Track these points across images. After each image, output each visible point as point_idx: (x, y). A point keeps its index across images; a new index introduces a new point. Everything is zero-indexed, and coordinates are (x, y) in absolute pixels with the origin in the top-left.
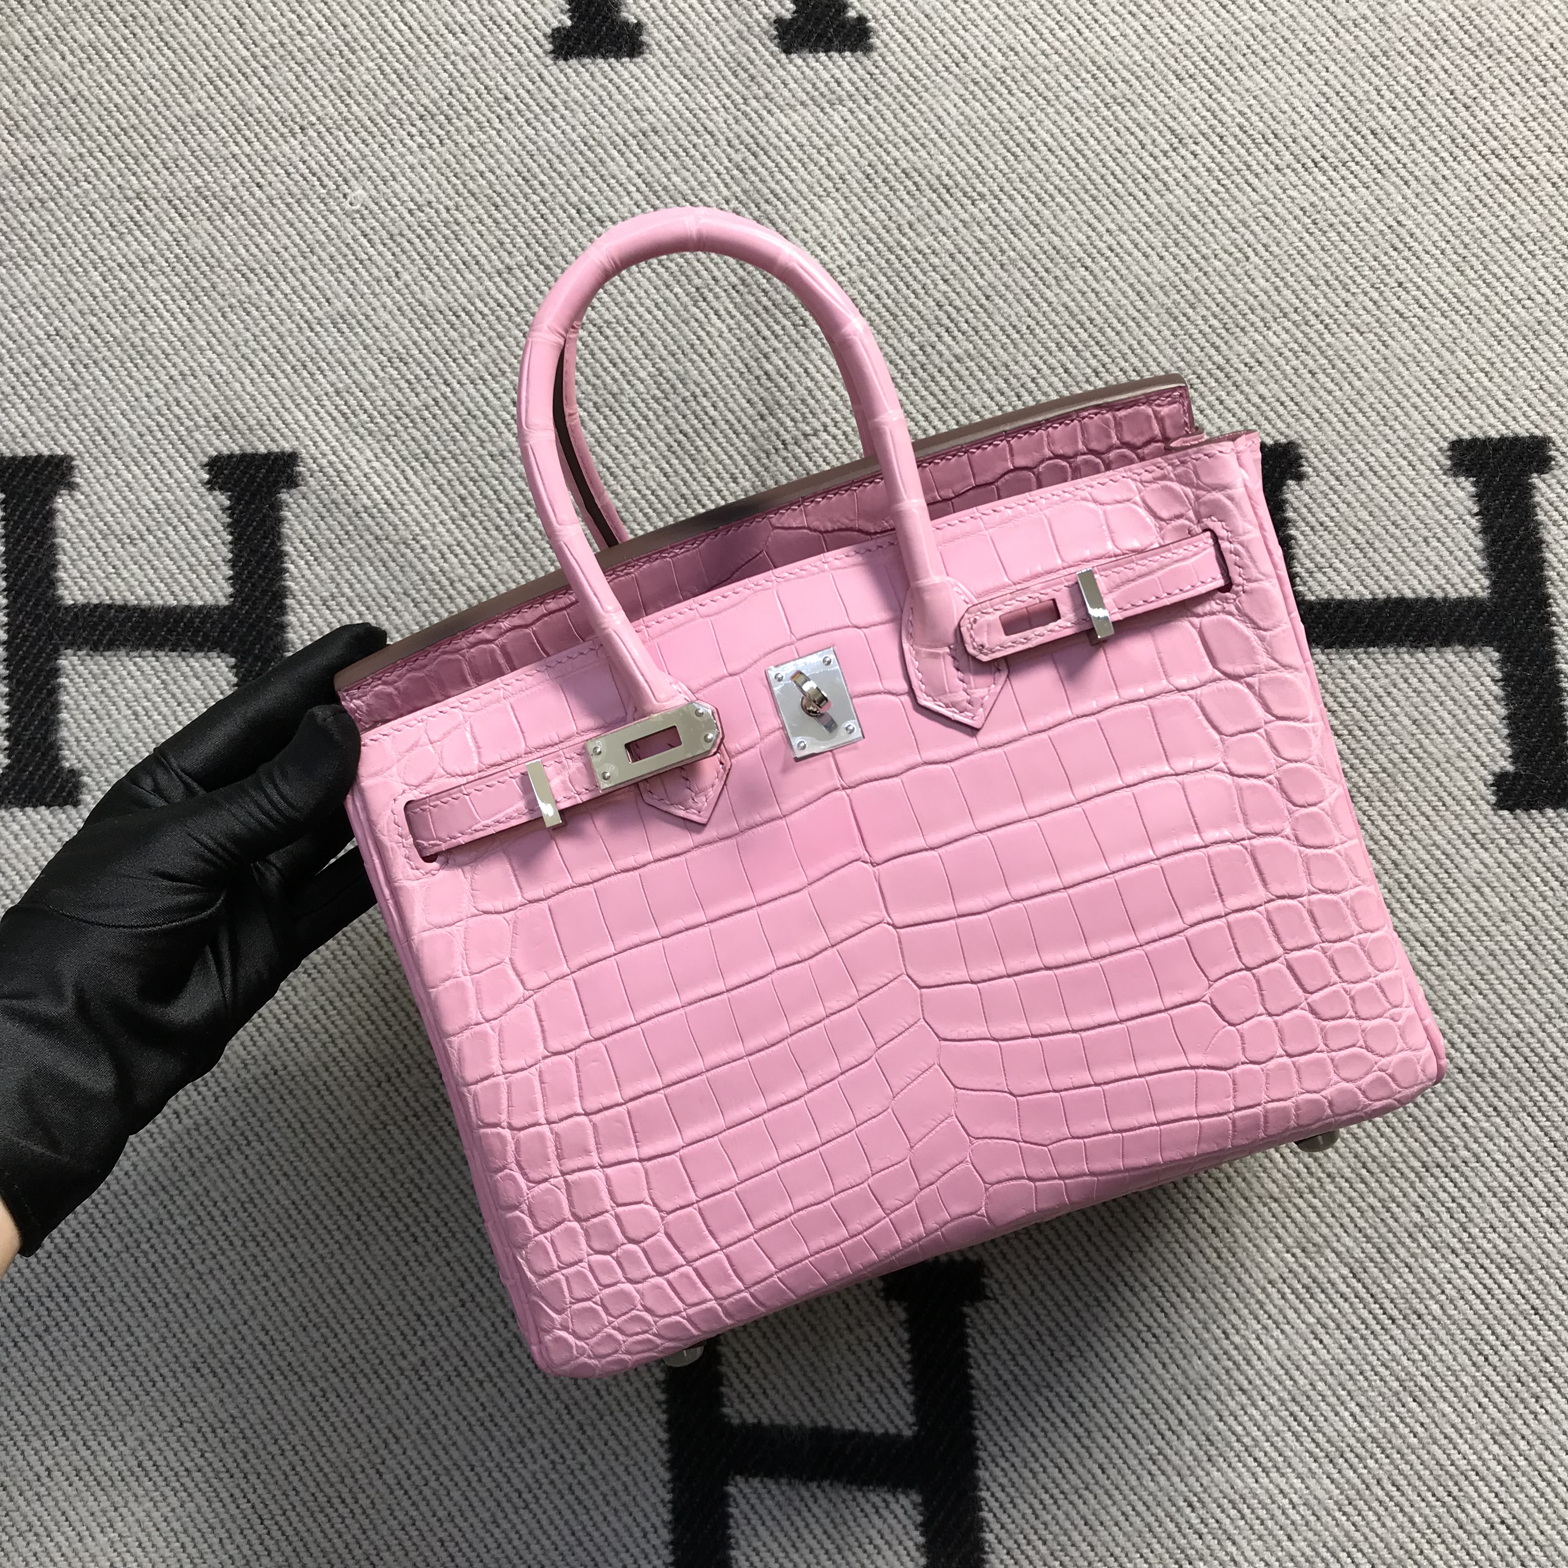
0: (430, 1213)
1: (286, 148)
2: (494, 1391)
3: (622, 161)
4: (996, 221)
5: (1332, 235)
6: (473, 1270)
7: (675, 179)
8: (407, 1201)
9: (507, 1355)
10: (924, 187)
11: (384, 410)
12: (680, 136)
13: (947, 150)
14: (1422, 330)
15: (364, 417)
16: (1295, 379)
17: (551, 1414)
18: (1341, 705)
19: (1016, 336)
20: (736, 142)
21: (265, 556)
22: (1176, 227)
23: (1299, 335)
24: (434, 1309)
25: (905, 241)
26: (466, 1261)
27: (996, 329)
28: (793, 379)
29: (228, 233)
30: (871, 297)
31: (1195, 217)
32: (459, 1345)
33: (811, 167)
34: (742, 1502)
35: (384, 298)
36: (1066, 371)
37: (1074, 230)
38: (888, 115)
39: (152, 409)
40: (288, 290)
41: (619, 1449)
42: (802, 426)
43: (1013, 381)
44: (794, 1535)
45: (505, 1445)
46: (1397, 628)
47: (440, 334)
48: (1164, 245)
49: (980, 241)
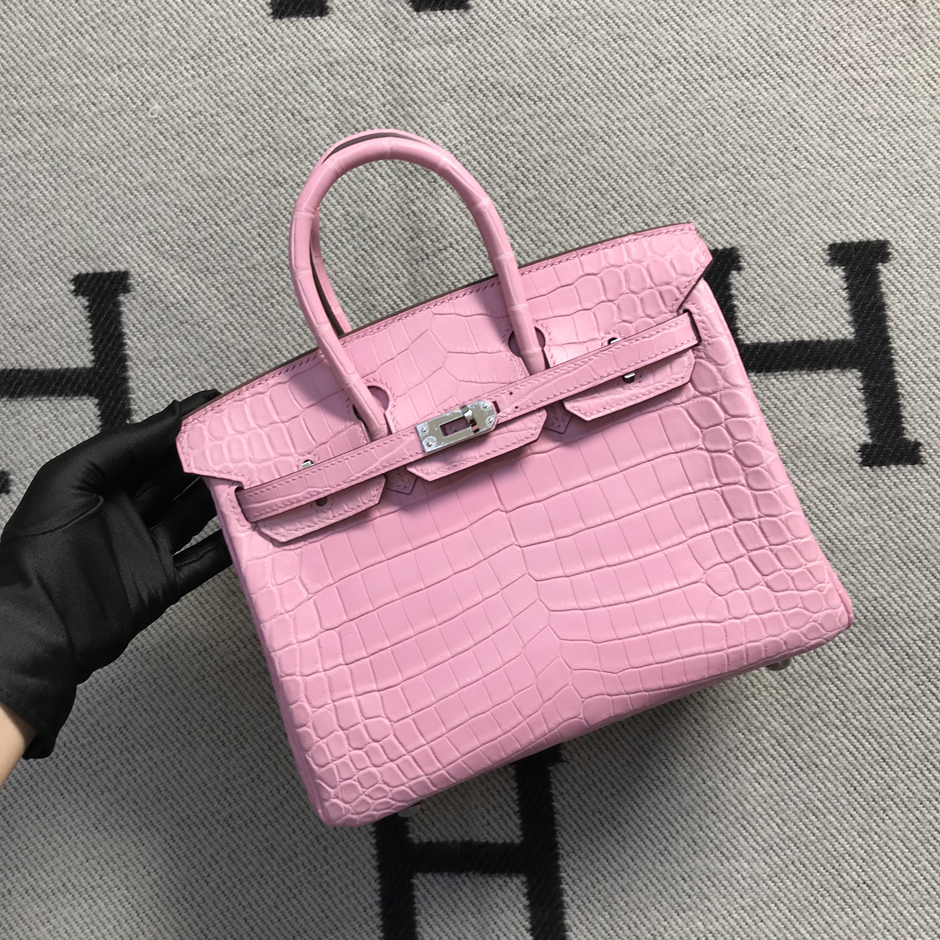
0: (232, 728)
1: (109, 79)
2: (273, 830)
3: (318, 82)
4: (550, 114)
5: (754, 118)
6: (259, 761)
7: (352, 92)
8: (218, 721)
9: (280, 809)
10: (505, 94)
11: (180, 242)
12: (353, 66)
13: (518, 70)
14: (810, 176)
15: (168, 247)
16: (734, 208)
17: (307, 842)
19: (564, 186)
20: (388, 68)
21: (112, 336)
22: (659, 116)
23: (736, 181)
24: (235, 784)
25: (494, 128)
26: (254, 755)
27: (552, 181)
28: (430, 215)
29: (76, 134)
30: (475, 163)
31: (670, 109)
32: (251, 804)
33: (435, 83)
34: (421, 888)
35: (175, 173)
36: (596, 206)
37: (597, 119)
38: (481, 49)
39: (36, 246)
40: (115, 169)
41: (348, 861)
42: (437, 244)
43: (564, 213)
44: (452, 905)
45: (280, 861)
46: (799, 359)
47: (211, 194)
48: (652, 127)
49: (540, 127)
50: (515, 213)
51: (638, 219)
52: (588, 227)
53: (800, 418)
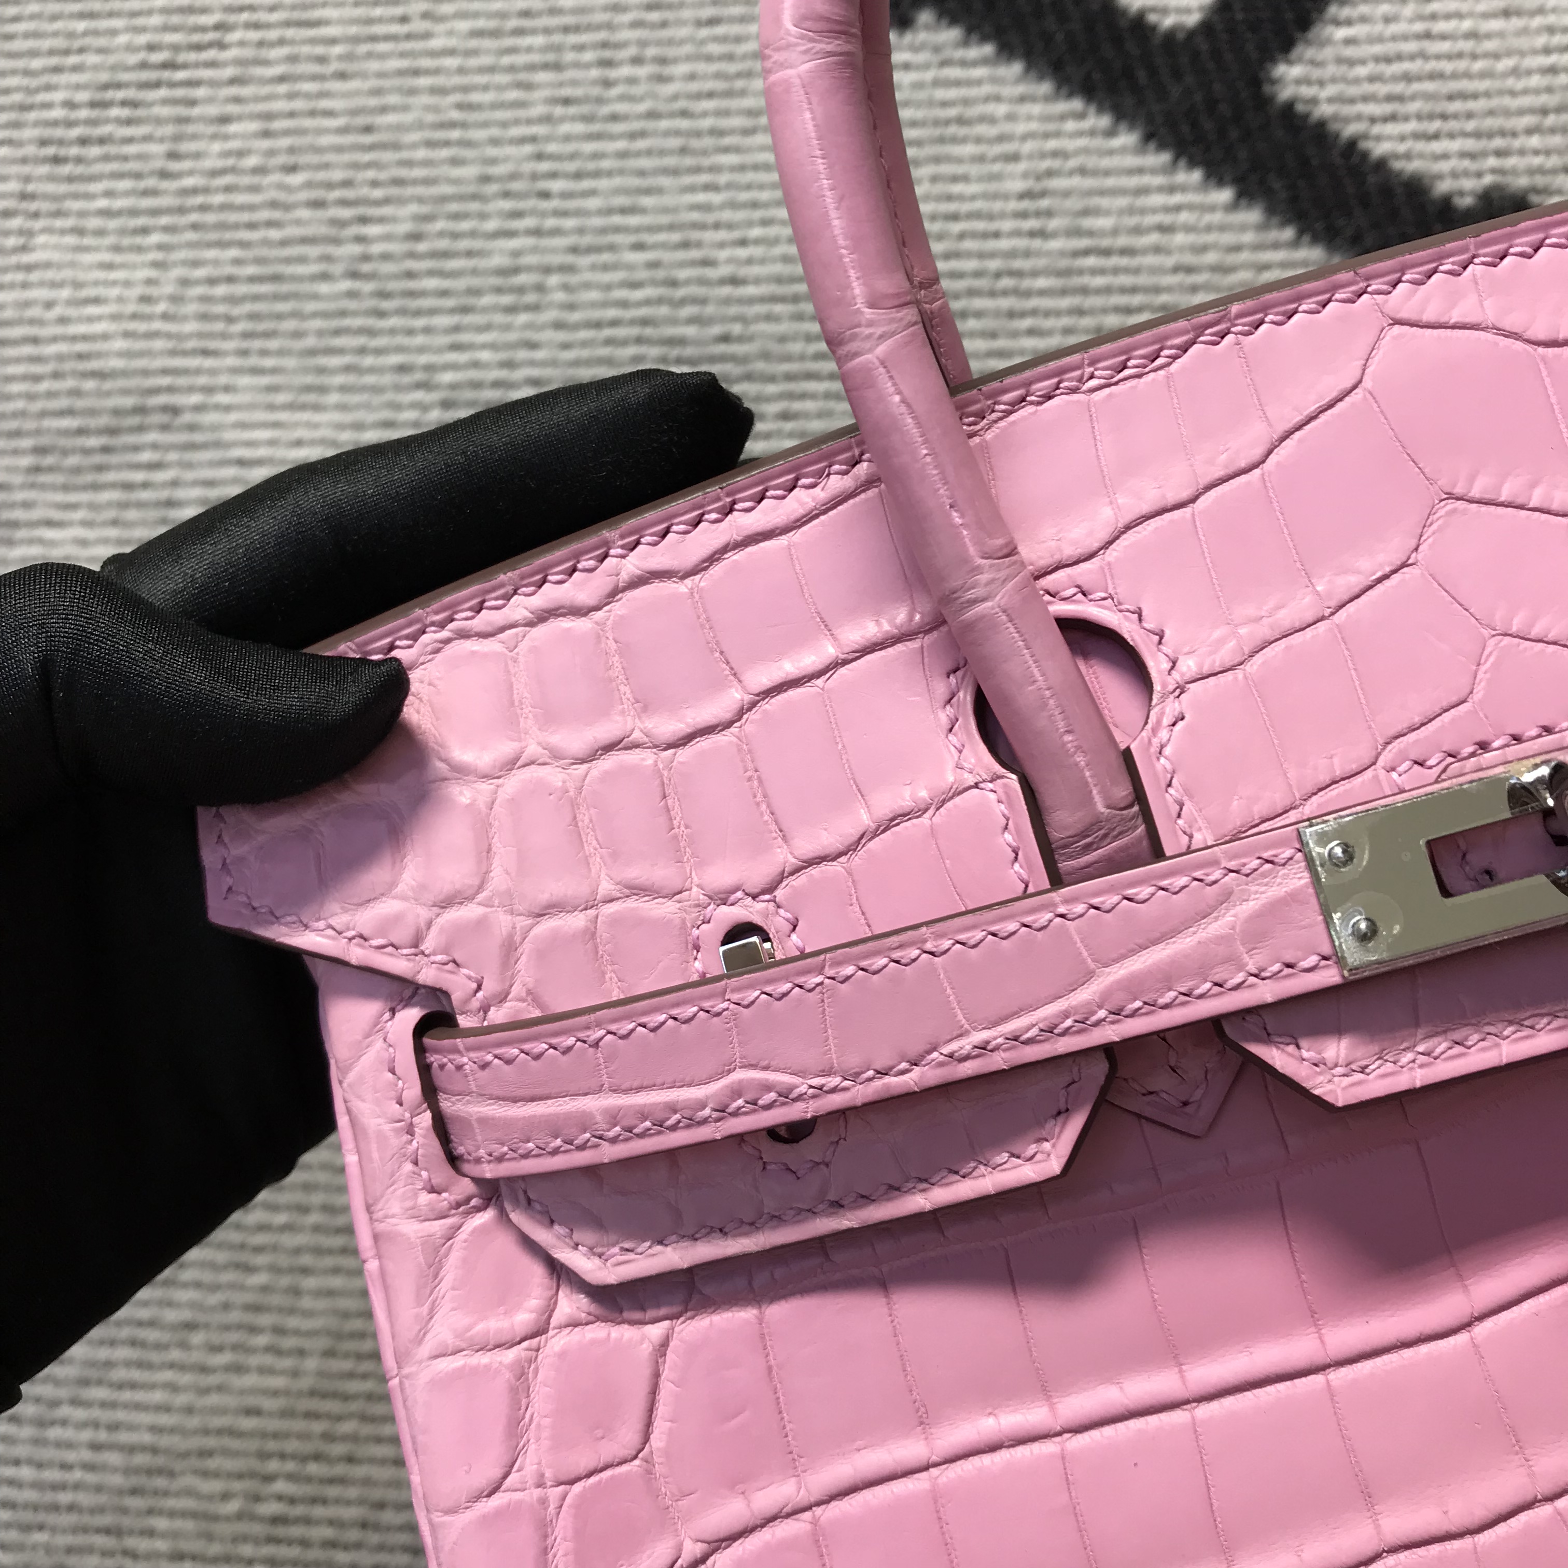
4: (273, 35)
18: (1390, 98)
19: (455, 134)
25: (189, 182)
27: (421, 154)
30: (221, 290)
36: (567, 101)
43: (516, 186)
49: (282, 79)
50: (411, 294)
51: (684, 32)
52: (596, 156)
53: (1489, 45)
